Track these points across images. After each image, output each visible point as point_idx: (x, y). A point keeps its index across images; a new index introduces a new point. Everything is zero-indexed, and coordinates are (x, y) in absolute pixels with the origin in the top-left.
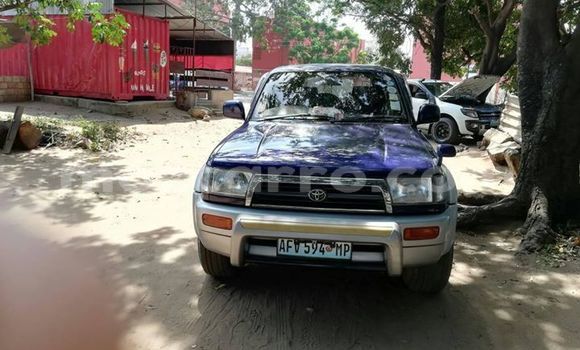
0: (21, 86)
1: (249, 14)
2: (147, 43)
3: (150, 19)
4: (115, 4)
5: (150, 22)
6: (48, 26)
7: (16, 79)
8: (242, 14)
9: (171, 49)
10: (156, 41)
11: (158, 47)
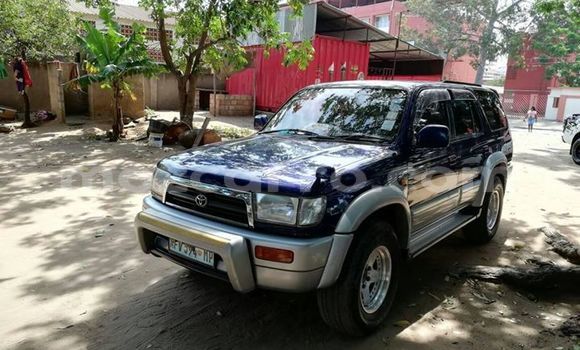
0: (247, 103)
1: (504, 30)
2: (345, 66)
3: (350, 43)
4: (317, 32)
5: (350, 46)
6: (243, 54)
7: (244, 97)
8: (495, 31)
9: (369, 70)
10: (354, 64)
11: (356, 68)
